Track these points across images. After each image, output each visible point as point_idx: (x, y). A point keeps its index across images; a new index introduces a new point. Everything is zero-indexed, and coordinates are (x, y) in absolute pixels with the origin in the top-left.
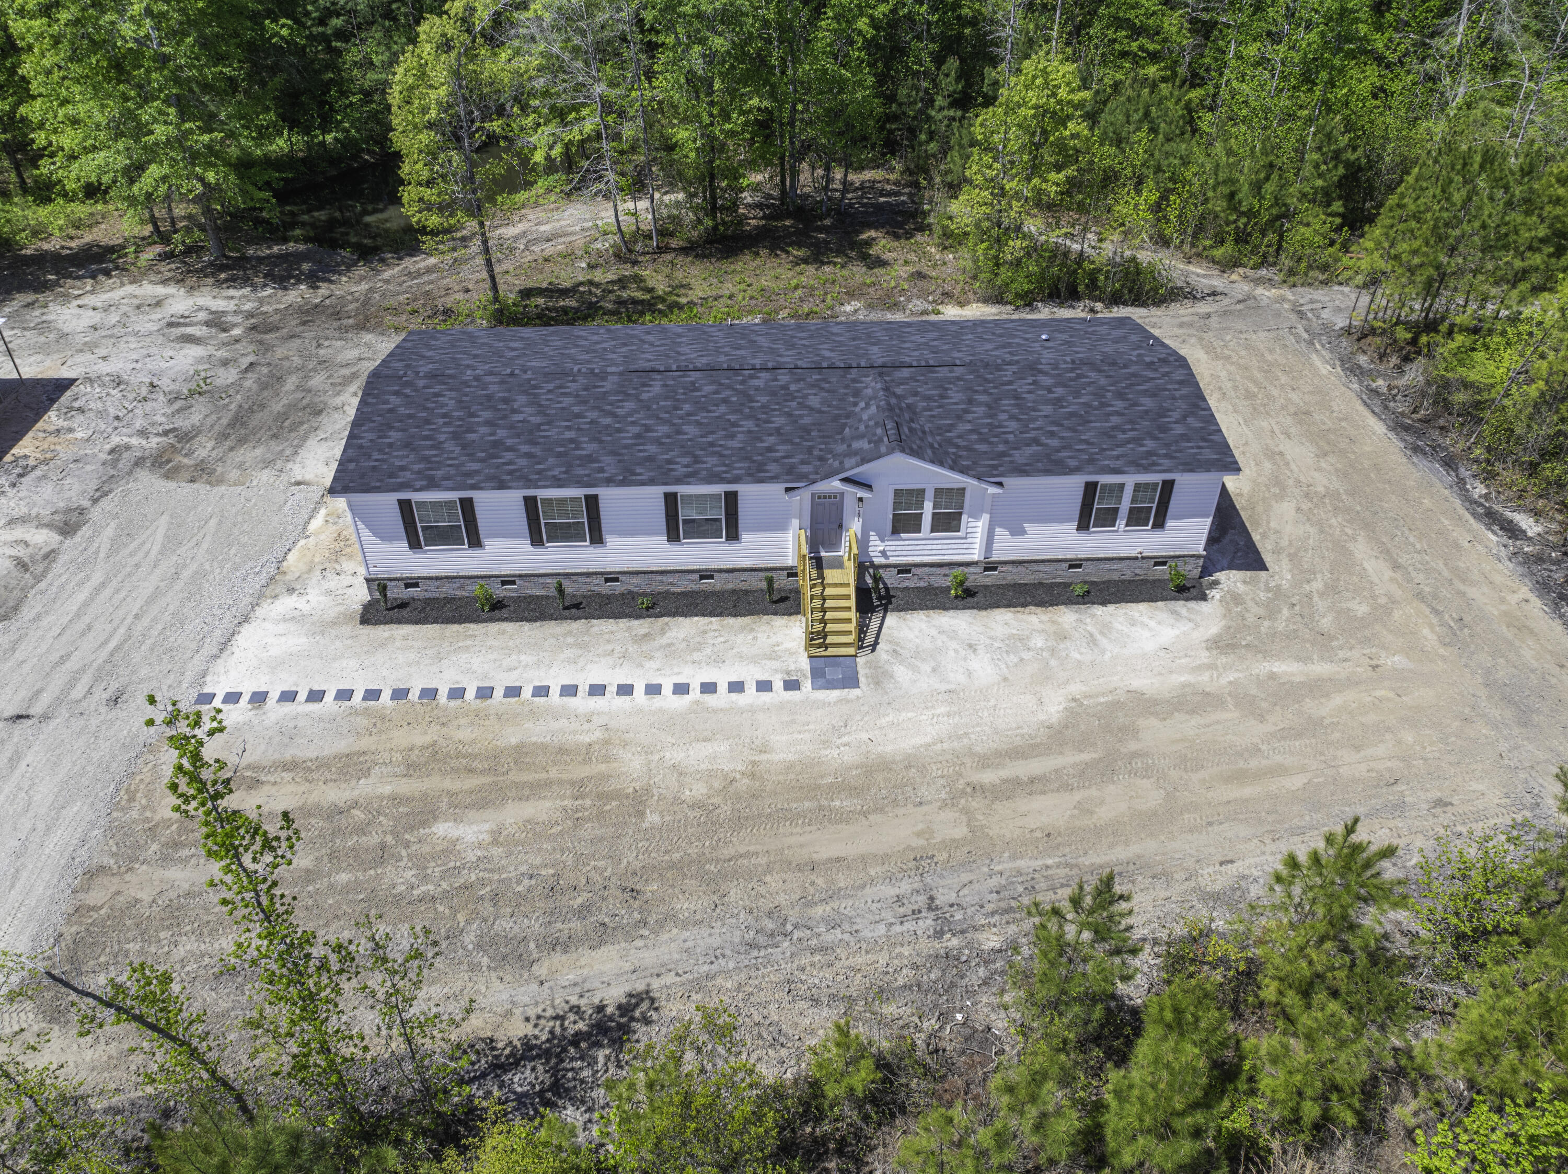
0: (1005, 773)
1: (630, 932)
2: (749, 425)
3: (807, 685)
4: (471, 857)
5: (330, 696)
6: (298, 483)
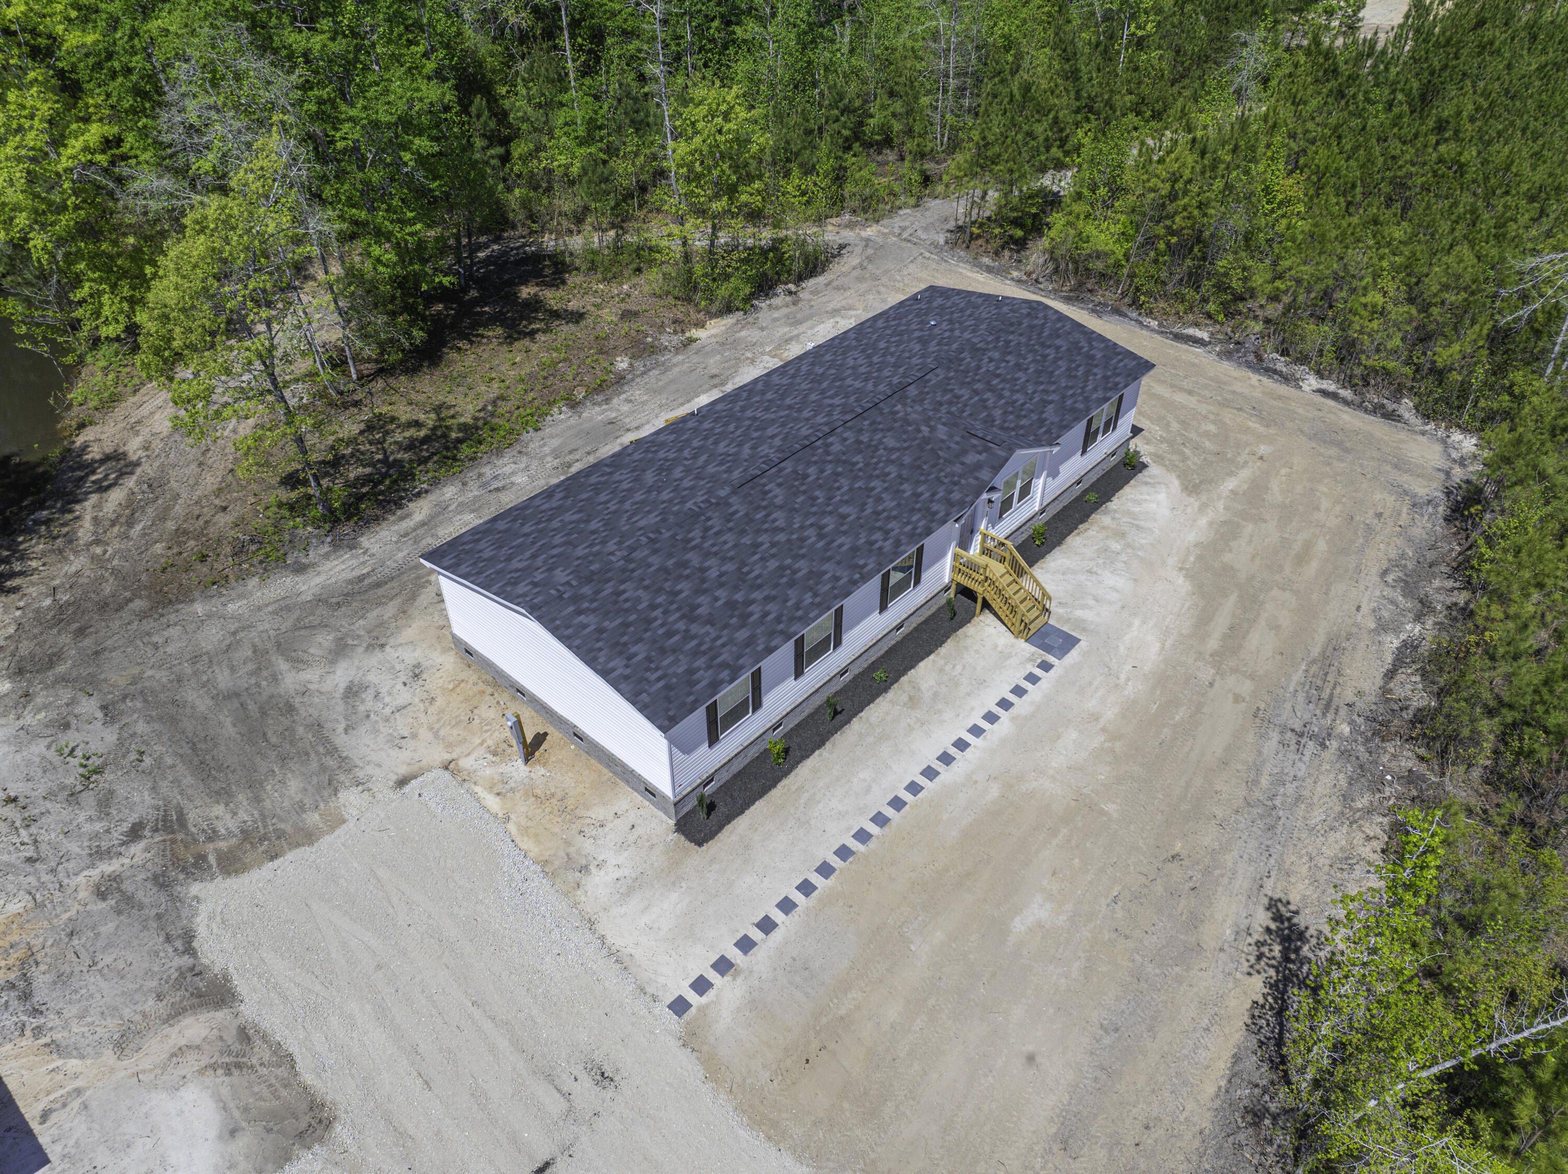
0: (1216, 636)
1: (1209, 878)
2: (876, 484)
3: (1051, 659)
4: (1062, 922)
5: (778, 916)
6: (402, 782)
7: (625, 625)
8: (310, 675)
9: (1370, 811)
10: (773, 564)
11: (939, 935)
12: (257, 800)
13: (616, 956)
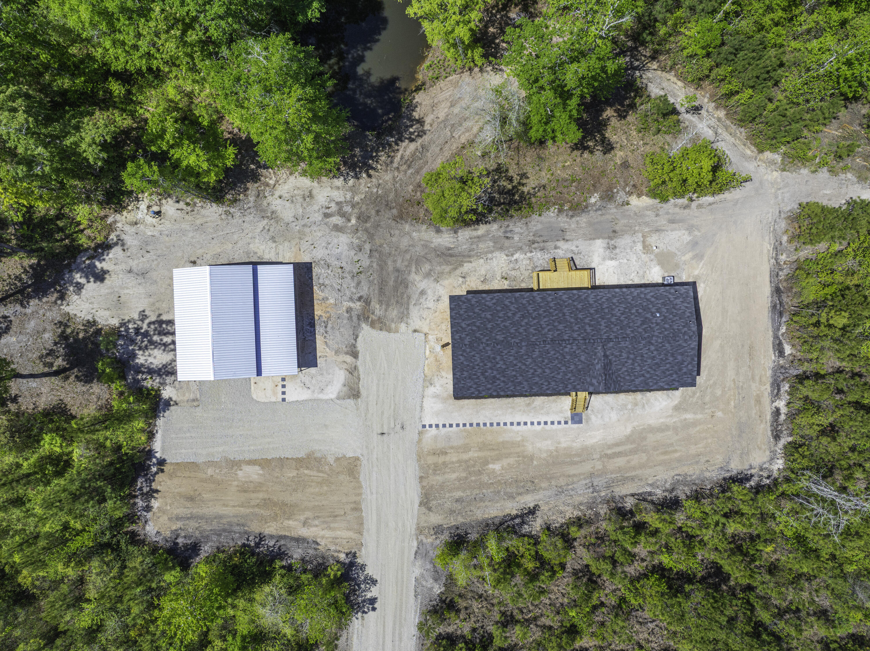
0: (613, 451)
1: (533, 491)
2: (563, 368)
3: (570, 422)
4: (498, 473)
5: (454, 426)
6: (415, 331)
7: (468, 365)
8: (417, 278)
9: (581, 510)
10: (514, 373)
11: (476, 455)
12: (386, 310)
13: (422, 407)
